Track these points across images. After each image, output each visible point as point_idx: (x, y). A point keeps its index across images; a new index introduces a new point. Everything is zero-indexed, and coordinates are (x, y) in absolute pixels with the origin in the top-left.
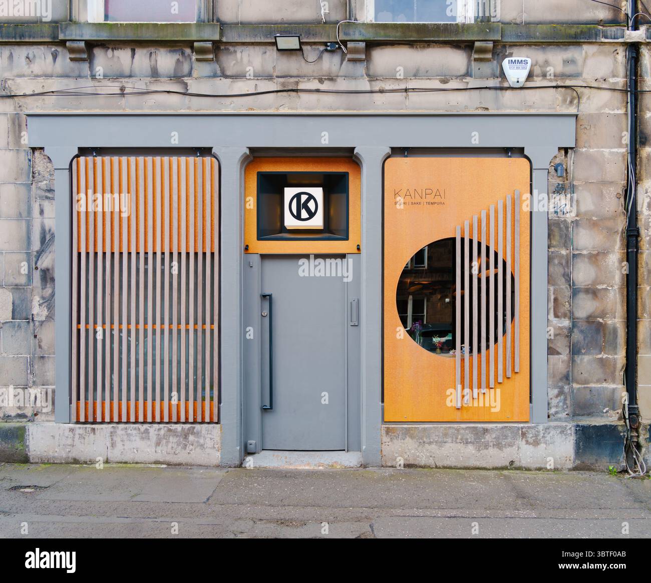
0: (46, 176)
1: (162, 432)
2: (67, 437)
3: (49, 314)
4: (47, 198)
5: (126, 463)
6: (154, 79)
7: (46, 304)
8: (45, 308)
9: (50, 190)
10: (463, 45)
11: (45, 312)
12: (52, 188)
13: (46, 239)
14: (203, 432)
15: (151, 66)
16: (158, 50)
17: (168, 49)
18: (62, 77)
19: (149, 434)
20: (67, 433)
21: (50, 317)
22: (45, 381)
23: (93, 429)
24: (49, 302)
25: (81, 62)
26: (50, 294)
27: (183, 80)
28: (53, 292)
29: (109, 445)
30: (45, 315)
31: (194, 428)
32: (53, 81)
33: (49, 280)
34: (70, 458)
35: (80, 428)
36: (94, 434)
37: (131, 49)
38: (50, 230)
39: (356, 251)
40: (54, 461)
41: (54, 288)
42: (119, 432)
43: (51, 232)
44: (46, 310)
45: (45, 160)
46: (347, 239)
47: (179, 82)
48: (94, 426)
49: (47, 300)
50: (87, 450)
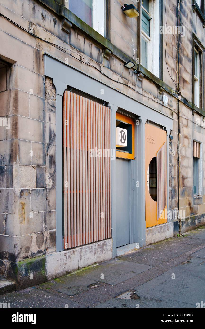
0: (51, 96)
1: (96, 246)
2: (64, 259)
3: (53, 184)
4: (52, 111)
5: (85, 267)
6: (91, 59)
7: (51, 178)
8: (51, 180)
9: (53, 106)
10: (157, 86)
11: (51, 183)
12: (54, 105)
13: (52, 137)
14: (108, 243)
15: (90, 51)
16: (92, 44)
17: (96, 46)
18: (58, 38)
19: (92, 249)
20: (64, 257)
21: (54, 186)
22: (51, 227)
23: (74, 252)
24: (53, 176)
25: (66, 33)
26: (54, 172)
27: (100, 65)
28: (54, 171)
29: (79, 259)
30: (51, 185)
31: (105, 242)
32: (54, 38)
33: (53, 163)
34: (65, 272)
35: (69, 252)
36: (74, 254)
37: (84, 38)
38: (53, 132)
39: (133, 159)
40: (58, 276)
41: (55, 168)
42: (83, 250)
43: (54, 133)
44: (52, 182)
45: (51, 86)
46: (132, 154)
47: (98, 65)
48: (73, 250)
49: (52, 175)
50: (71, 265)
